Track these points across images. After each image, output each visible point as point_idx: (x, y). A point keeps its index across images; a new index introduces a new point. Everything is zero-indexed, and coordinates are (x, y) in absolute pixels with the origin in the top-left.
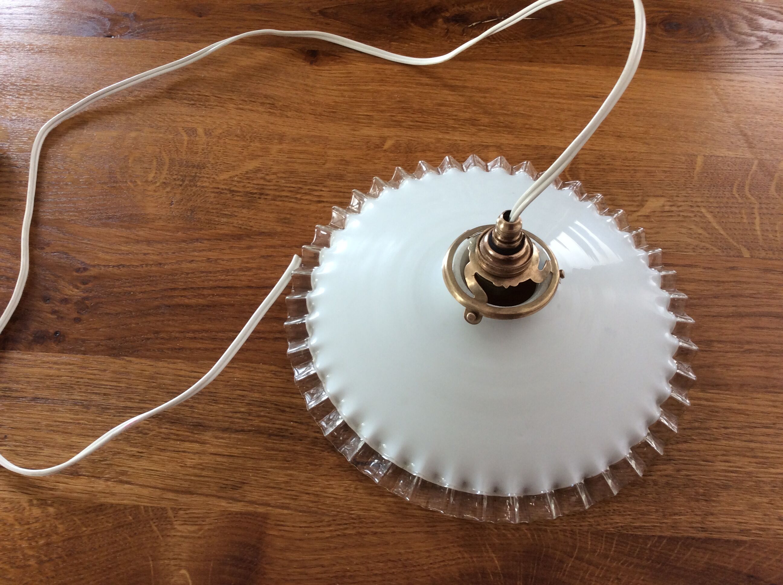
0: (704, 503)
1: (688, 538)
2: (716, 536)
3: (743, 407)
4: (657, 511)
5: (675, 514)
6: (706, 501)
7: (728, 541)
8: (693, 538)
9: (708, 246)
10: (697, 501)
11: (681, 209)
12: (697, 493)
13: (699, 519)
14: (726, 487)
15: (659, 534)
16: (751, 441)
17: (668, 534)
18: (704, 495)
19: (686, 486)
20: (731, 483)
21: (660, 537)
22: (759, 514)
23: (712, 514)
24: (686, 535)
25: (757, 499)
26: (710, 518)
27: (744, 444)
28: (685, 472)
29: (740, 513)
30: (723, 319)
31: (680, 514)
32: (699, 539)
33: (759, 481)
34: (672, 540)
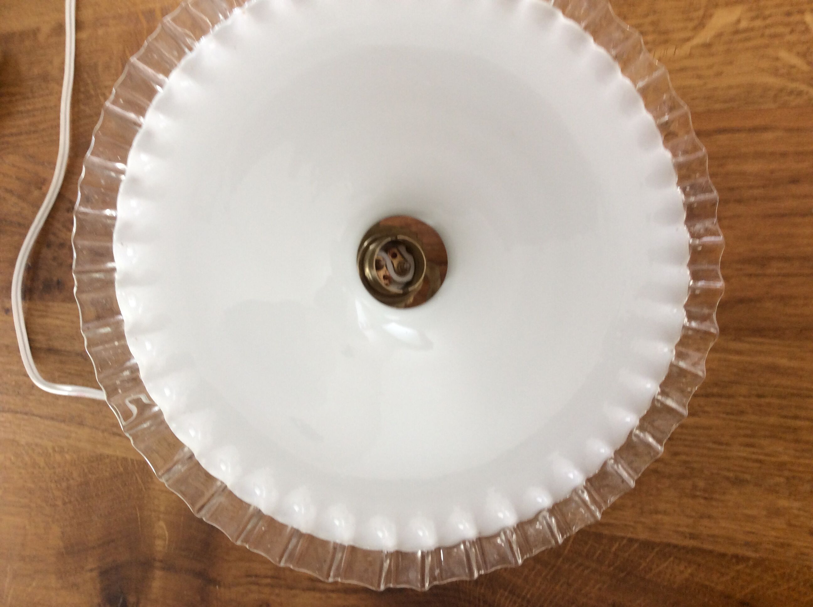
0: (702, 501)
1: (668, 545)
2: (707, 546)
3: (794, 364)
4: (633, 506)
5: (657, 512)
6: (705, 498)
7: (723, 555)
8: (675, 546)
9: (803, 87)
10: (694, 497)
11: (768, 21)
12: (695, 487)
13: (691, 521)
14: (738, 482)
15: (630, 535)
16: (796, 417)
17: (643, 535)
18: (705, 490)
19: (683, 476)
20: (748, 477)
21: (631, 540)
22: (780, 523)
23: (710, 517)
24: (665, 540)
25: (783, 503)
26: (705, 522)
27: (782, 420)
28: (684, 457)
29: (751, 519)
30: (798, 220)
31: (665, 513)
32: (684, 548)
33: (794, 477)
34: (647, 545)
